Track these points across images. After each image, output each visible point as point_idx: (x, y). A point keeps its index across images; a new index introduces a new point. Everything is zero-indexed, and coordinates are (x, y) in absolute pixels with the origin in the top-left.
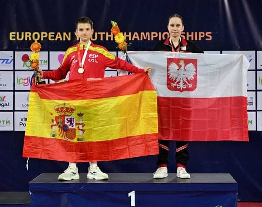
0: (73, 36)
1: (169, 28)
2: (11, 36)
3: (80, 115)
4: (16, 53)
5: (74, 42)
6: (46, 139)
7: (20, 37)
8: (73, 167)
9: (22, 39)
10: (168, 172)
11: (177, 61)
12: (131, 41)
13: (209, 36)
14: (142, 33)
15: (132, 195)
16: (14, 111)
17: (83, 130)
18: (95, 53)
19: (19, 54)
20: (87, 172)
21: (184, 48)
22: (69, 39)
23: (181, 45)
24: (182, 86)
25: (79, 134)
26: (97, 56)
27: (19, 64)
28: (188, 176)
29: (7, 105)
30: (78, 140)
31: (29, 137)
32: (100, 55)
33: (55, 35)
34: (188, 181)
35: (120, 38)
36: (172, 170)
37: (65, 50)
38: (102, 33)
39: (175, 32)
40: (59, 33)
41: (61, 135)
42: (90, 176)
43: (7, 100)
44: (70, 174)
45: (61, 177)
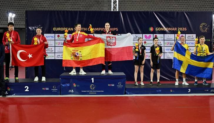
0: (74, 29)
1: (106, 27)
2: (54, 29)
3: (80, 52)
4: (56, 34)
5: (74, 31)
6: (70, 60)
7: (57, 29)
8: (74, 70)
9: (57, 30)
10: (106, 72)
11: (110, 37)
12: (95, 31)
13: (117, 29)
14: (96, 28)
15: (93, 79)
16: (55, 53)
17: (82, 56)
18: (81, 34)
19: (57, 35)
20: (79, 72)
21: (110, 33)
22: (73, 30)
23: (109, 32)
24: (111, 44)
25: (80, 58)
26: (82, 35)
27: (57, 38)
28: (112, 73)
29: (53, 51)
30: (80, 59)
31: (64, 60)
32: (83, 35)
33: (68, 29)
34: (112, 75)
35: (92, 30)
36: (107, 71)
37: (72, 34)
38: (83, 28)
39: (107, 28)
40: (69, 28)
41: (74, 59)
42: (80, 73)
43: (52, 50)
44: (73, 73)
45: (70, 73)
